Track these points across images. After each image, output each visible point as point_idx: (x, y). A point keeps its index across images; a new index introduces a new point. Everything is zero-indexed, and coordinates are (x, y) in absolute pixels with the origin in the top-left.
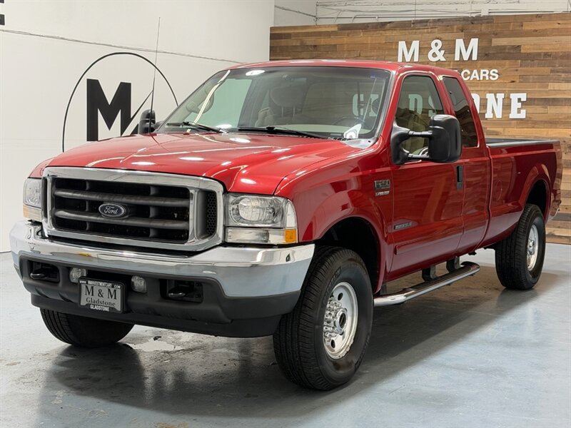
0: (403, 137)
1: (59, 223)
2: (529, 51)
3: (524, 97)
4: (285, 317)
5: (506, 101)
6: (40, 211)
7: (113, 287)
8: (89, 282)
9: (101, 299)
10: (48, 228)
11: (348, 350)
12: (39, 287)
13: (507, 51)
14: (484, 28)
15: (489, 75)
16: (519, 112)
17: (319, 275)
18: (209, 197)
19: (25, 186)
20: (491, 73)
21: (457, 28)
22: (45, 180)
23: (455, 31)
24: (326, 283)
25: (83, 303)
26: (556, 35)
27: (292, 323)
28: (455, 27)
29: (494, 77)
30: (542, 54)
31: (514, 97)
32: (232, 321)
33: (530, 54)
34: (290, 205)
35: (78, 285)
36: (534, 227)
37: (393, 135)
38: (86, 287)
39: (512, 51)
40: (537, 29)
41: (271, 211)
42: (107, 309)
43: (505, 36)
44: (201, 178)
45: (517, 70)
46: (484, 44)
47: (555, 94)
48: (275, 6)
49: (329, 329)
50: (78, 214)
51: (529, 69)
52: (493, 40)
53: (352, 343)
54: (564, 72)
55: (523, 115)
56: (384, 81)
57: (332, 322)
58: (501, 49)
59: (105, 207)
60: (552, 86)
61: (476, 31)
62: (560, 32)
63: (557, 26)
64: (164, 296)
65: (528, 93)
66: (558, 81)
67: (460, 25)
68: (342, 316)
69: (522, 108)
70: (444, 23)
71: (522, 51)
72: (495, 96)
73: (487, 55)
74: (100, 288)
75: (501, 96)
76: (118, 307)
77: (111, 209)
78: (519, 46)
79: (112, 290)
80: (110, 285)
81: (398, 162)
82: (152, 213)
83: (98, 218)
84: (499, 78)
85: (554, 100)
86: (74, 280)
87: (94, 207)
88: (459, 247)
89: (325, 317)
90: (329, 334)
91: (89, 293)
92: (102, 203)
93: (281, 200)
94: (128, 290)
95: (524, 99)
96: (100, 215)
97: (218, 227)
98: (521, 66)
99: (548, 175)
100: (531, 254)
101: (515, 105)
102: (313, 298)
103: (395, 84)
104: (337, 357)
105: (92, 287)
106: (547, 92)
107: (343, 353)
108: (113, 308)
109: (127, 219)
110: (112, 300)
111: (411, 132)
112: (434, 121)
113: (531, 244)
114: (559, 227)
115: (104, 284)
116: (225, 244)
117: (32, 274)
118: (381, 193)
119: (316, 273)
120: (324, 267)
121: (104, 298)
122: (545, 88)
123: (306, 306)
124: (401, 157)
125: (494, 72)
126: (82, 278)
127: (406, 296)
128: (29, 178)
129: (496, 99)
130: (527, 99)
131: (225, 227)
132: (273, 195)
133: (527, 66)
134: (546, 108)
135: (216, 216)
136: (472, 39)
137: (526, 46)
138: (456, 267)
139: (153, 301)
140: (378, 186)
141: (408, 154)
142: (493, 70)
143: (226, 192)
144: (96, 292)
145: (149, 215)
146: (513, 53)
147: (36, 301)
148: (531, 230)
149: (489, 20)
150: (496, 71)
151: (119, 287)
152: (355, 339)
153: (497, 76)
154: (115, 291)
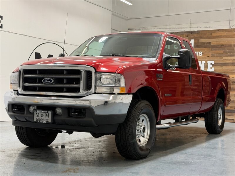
0: (168, 58)
1: (25, 88)
2: (214, 44)
3: (213, 62)
4: (120, 125)
5: (206, 64)
6: (18, 85)
7: (48, 112)
8: (38, 111)
10: (21, 91)
11: (146, 143)
12: (16, 115)
13: (205, 44)
14: (196, 35)
15: (199, 54)
16: (211, 68)
17: (134, 109)
18: (89, 73)
19: (11, 76)
20: (200, 53)
21: (185, 36)
22: (20, 71)
23: (184, 36)
24: (137, 112)
25: (35, 120)
26: (225, 38)
27: (123, 129)
28: (184, 35)
29: (201, 55)
30: (220, 45)
31: (209, 62)
32: (98, 125)
33: (215, 45)
34: (122, 77)
35: (33, 113)
36: (220, 108)
37: (164, 57)
38: (36, 113)
39: (207, 44)
40: (217, 35)
41: (114, 80)
42: (45, 122)
43: (205, 38)
44: (86, 66)
45: (210, 52)
46: (196, 41)
48: (112, 29)
49: (138, 133)
50: (33, 84)
51: (215, 51)
52: (200, 40)
53: (148, 141)
54: (229, 52)
56: (159, 38)
57: (139, 131)
58: (203, 43)
59: (45, 80)
60: (224, 58)
61: (193, 37)
62: (226, 36)
63: (226, 34)
64: (69, 115)
66: (227, 56)
67: (186, 34)
68: (143, 128)
70: (180, 34)
71: (212, 44)
72: (201, 62)
73: (198, 46)
74: (42, 113)
75: (204, 62)
76: (50, 121)
77: (48, 80)
78: (210, 42)
79: (47, 114)
80: (46, 111)
81: (166, 68)
82: (65, 81)
83: (42, 85)
84: (202, 55)
85: (225, 63)
86: (31, 112)
87: (40, 80)
88: (190, 111)
89: (137, 128)
90: (138, 136)
91: (37, 116)
92: (44, 78)
93: (119, 75)
94: (54, 114)
95: (213, 63)
96: (42, 83)
97: (92, 86)
99: (225, 87)
100: (219, 119)
101: (210, 66)
102: (132, 118)
103: (163, 43)
104: (142, 146)
105: (39, 113)
106: (222, 60)
107: (144, 145)
108: (47, 121)
109: (54, 84)
110: (47, 118)
111: (171, 56)
112: (180, 51)
113: (219, 115)
114: (229, 115)
115: (44, 111)
116: (95, 93)
117: (13, 110)
118: (159, 79)
119: (133, 108)
120: (136, 106)
121: (44, 118)
122: (221, 59)
123: (129, 121)
124: (167, 67)
125: (201, 53)
126: (35, 110)
127: (170, 125)
128: (13, 72)
129: (202, 64)
130: (214, 63)
131: (95, 86)
132: (116, 73)
133: (214, 50)
134: (222, 67)
135: (92, 82)
136: (191, 40)
138: (189, 119)
139: (65, 118)
140: (158, 76)
141: (170, 65)
142: (201, 52)
143: (96, 72)
145: (63, 82)
146: (208, 45)
147: (14, 123)
148: (219, 109)
149: (198, 32)
150: (202, 52)
151: (50, 112)
152: (149, 139)
153: (202, 54)
154: (48, 114)
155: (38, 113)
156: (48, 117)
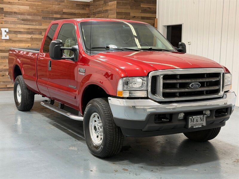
2: (7, 11)
3: (7, 30)
9: (197, 123)
16: (6, 36)
47: (20, 29)
55: (8, 38)
65: (9, 28)
69: (7, 35)
71: (4, 10)
77: (196, 85)
78: (3, 8)
95: (7, 31)
98: (5, 17)
130: (9, 31)
137: (6, 9)
144: (195, 120)
155: (192, 119)
156: (202, 121)
